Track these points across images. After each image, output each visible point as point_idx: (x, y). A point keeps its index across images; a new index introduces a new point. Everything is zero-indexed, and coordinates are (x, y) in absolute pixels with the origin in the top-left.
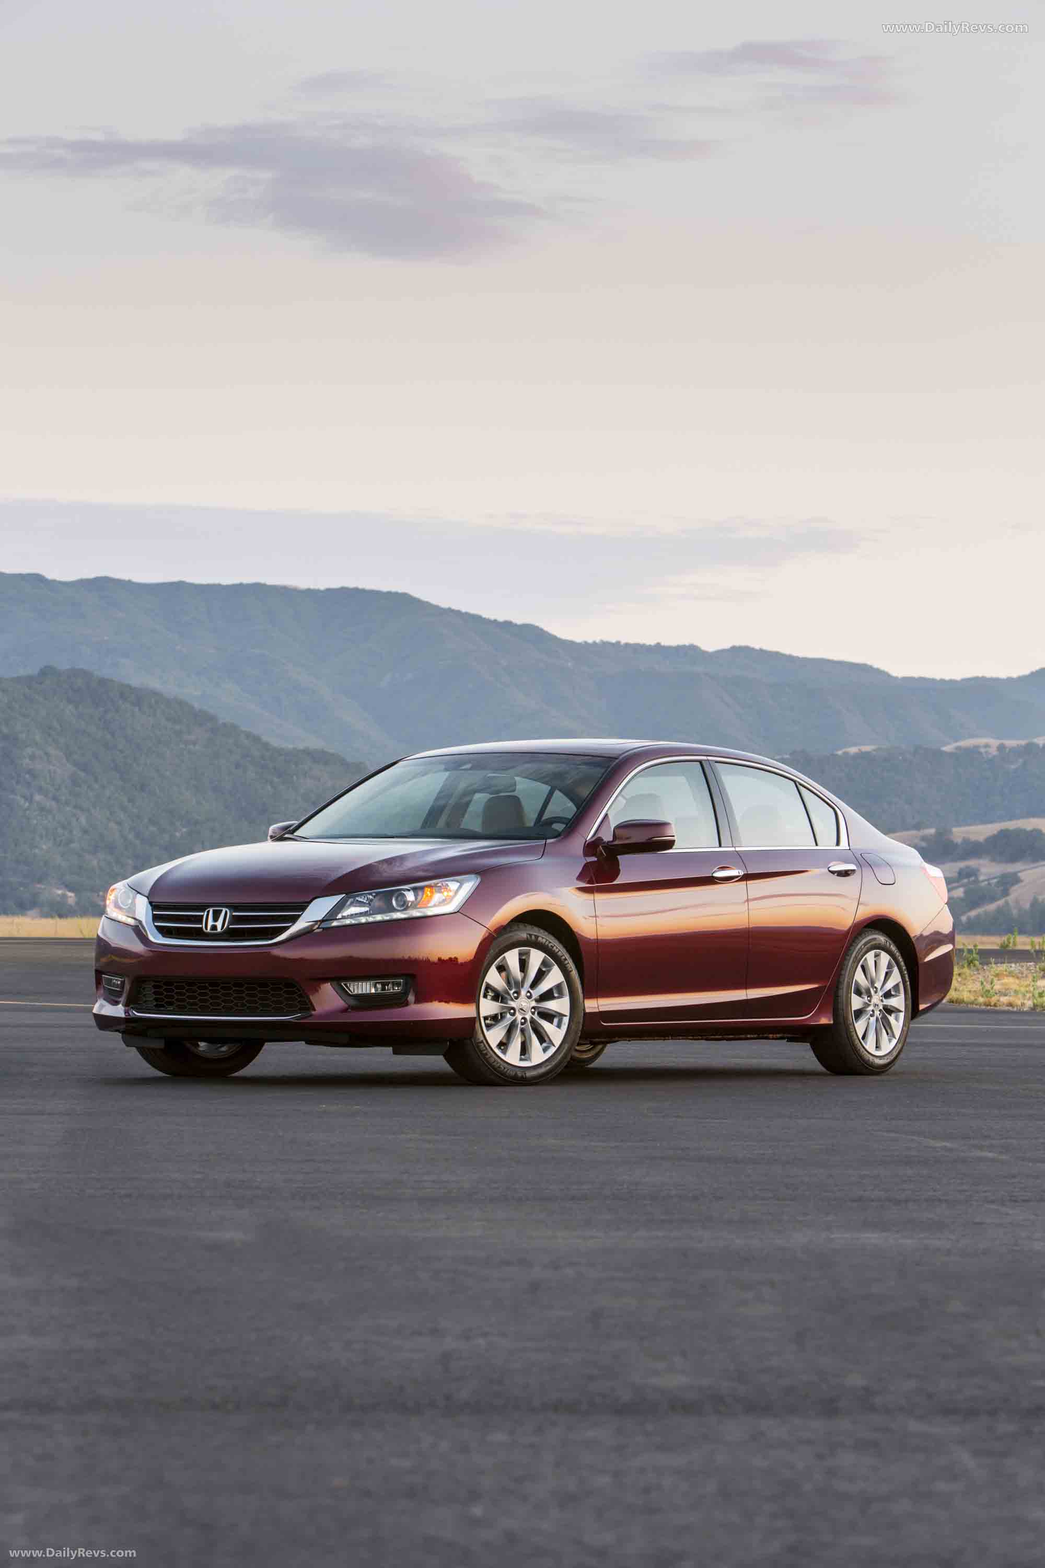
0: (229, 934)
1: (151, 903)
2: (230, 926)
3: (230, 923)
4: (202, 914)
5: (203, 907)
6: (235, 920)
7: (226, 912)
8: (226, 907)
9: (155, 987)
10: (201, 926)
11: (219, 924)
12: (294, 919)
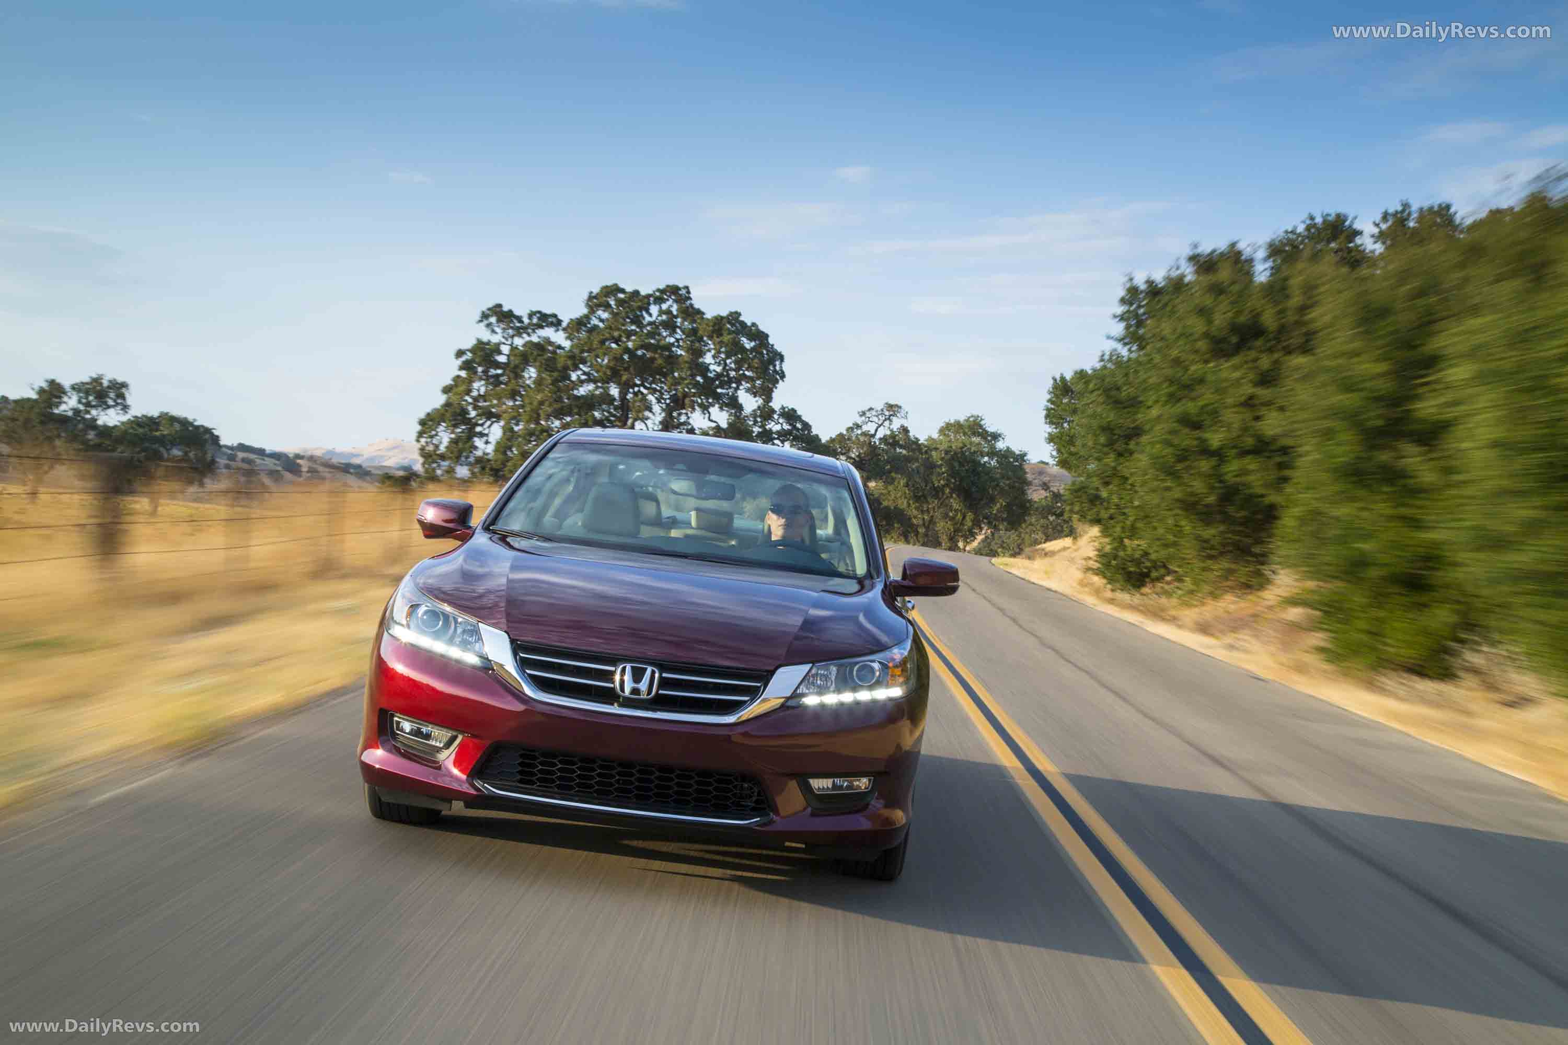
0: (659, 703)
1: (512, 641)
2: (660, 692)
3: (659, 687)
4: (613, 669)
5: (613, 661)
6: (664, 683)
7: (653, 673)
8: (651, 664)
9: (522, 756)
10: (612, 686)
11: (643, 686)
12: (754, 693)
